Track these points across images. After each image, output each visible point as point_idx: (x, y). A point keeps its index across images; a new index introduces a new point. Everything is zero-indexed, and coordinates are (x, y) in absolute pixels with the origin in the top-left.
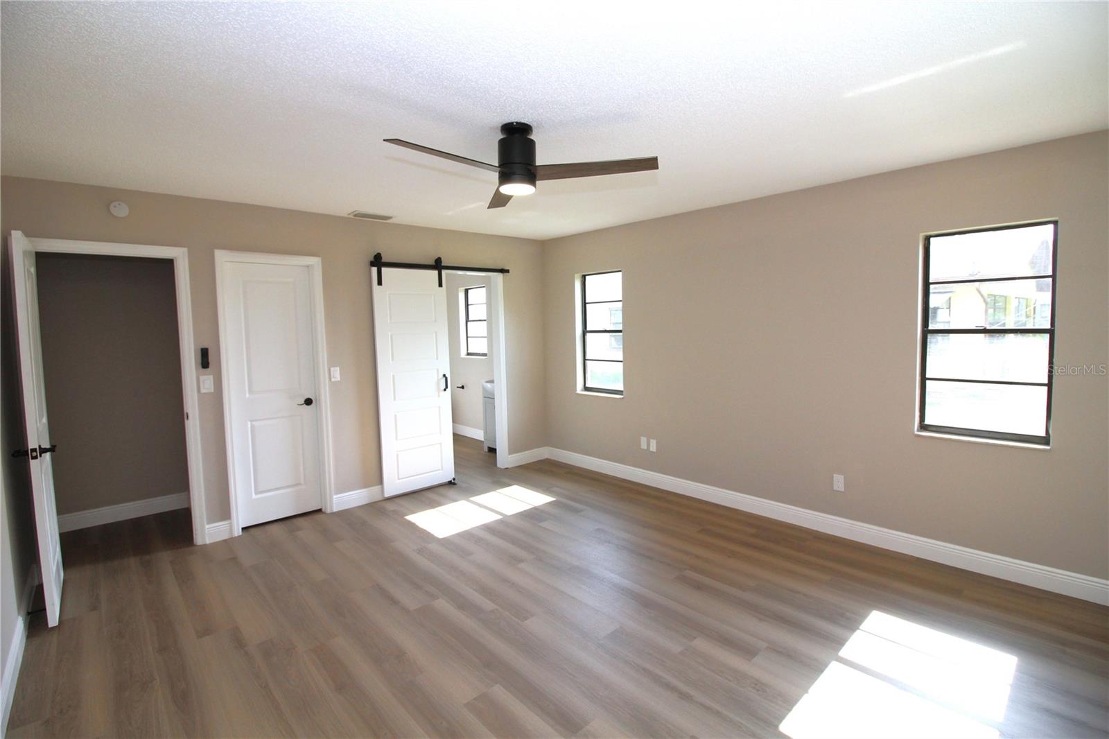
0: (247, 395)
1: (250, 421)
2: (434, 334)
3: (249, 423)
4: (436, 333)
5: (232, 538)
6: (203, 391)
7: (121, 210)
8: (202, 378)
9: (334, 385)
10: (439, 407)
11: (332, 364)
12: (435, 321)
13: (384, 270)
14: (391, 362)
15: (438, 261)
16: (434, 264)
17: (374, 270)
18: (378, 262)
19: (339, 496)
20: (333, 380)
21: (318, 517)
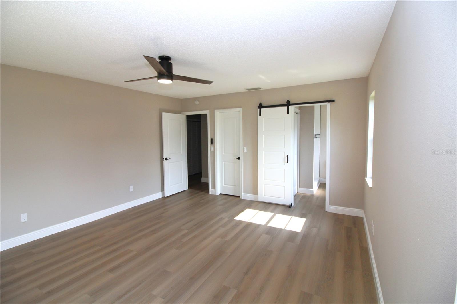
0: (223, 154)
1: (224, 162)
2: (284, 136)
3: (223, 162)
4: (285, 136)
5: (215, 195)
6: (211, 151)
7: (197, 103)
8: (211, 147)
9: (244, 153)
10: (285, 170)
11: (244, 146)
12: (285, 130)
13: (262, 109)
14: (263, 147)
15: (288, 102)
16: (286, 103)
17: (259, 109)
18: (261, 106)
19: (244, 194)
20: (244, 152)
21: (238, 199)
